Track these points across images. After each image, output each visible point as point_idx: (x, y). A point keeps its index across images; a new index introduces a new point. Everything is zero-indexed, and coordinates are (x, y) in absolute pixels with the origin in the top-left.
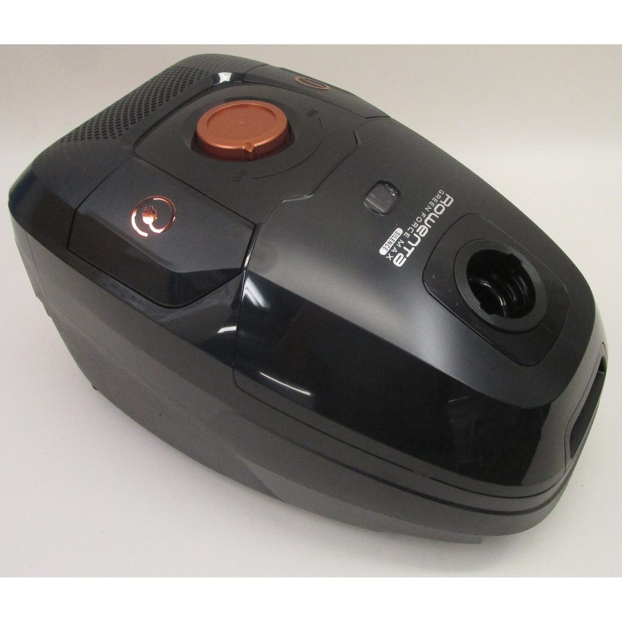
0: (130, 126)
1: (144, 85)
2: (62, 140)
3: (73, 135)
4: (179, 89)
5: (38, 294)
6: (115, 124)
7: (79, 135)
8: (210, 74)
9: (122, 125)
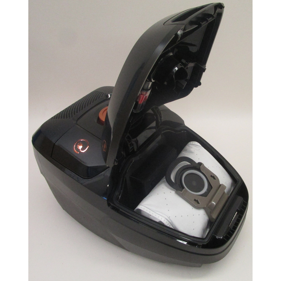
0: (76, 114)
1: (83, 98)
2: (52, 118)
3: (56, 117)
4: (92, 102)
5: (42, 173)
6: (71, 113)
7: (58, 116)
8: (106, 94)
9: (73, 113)
